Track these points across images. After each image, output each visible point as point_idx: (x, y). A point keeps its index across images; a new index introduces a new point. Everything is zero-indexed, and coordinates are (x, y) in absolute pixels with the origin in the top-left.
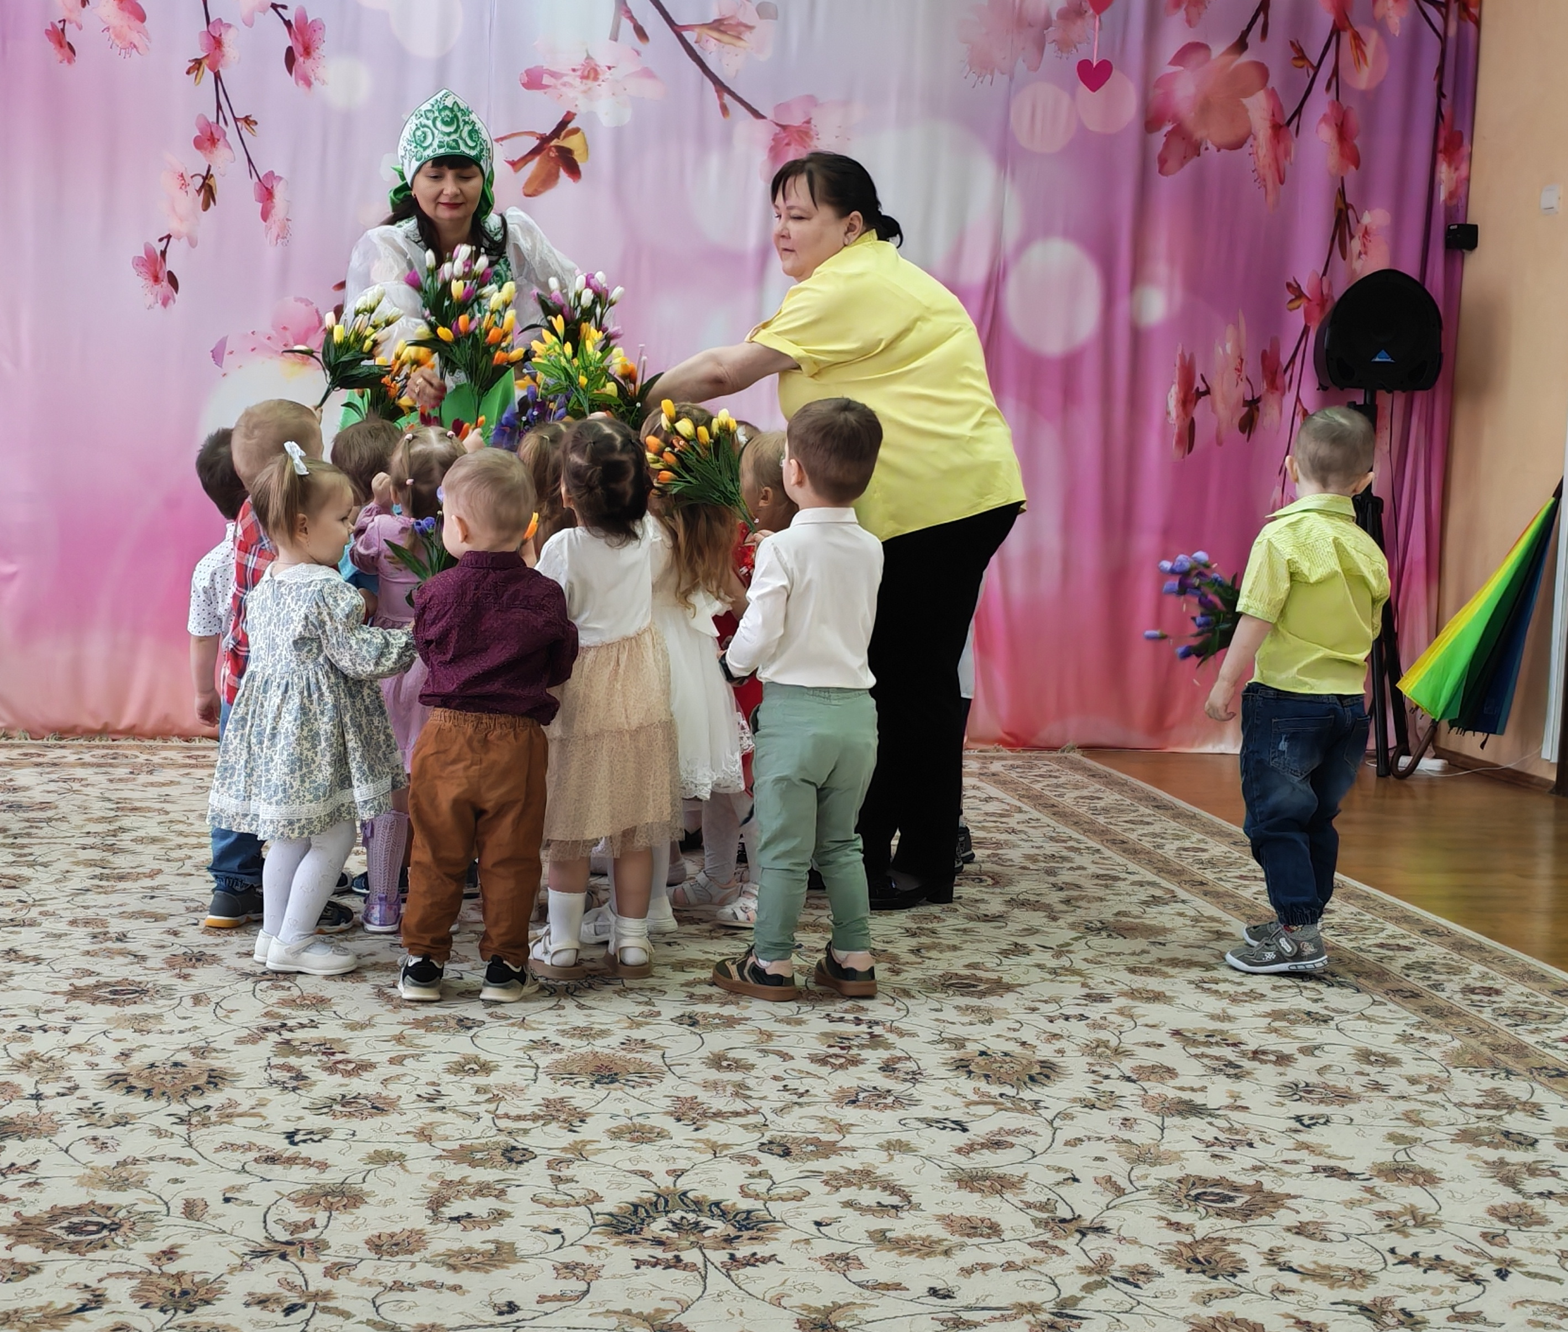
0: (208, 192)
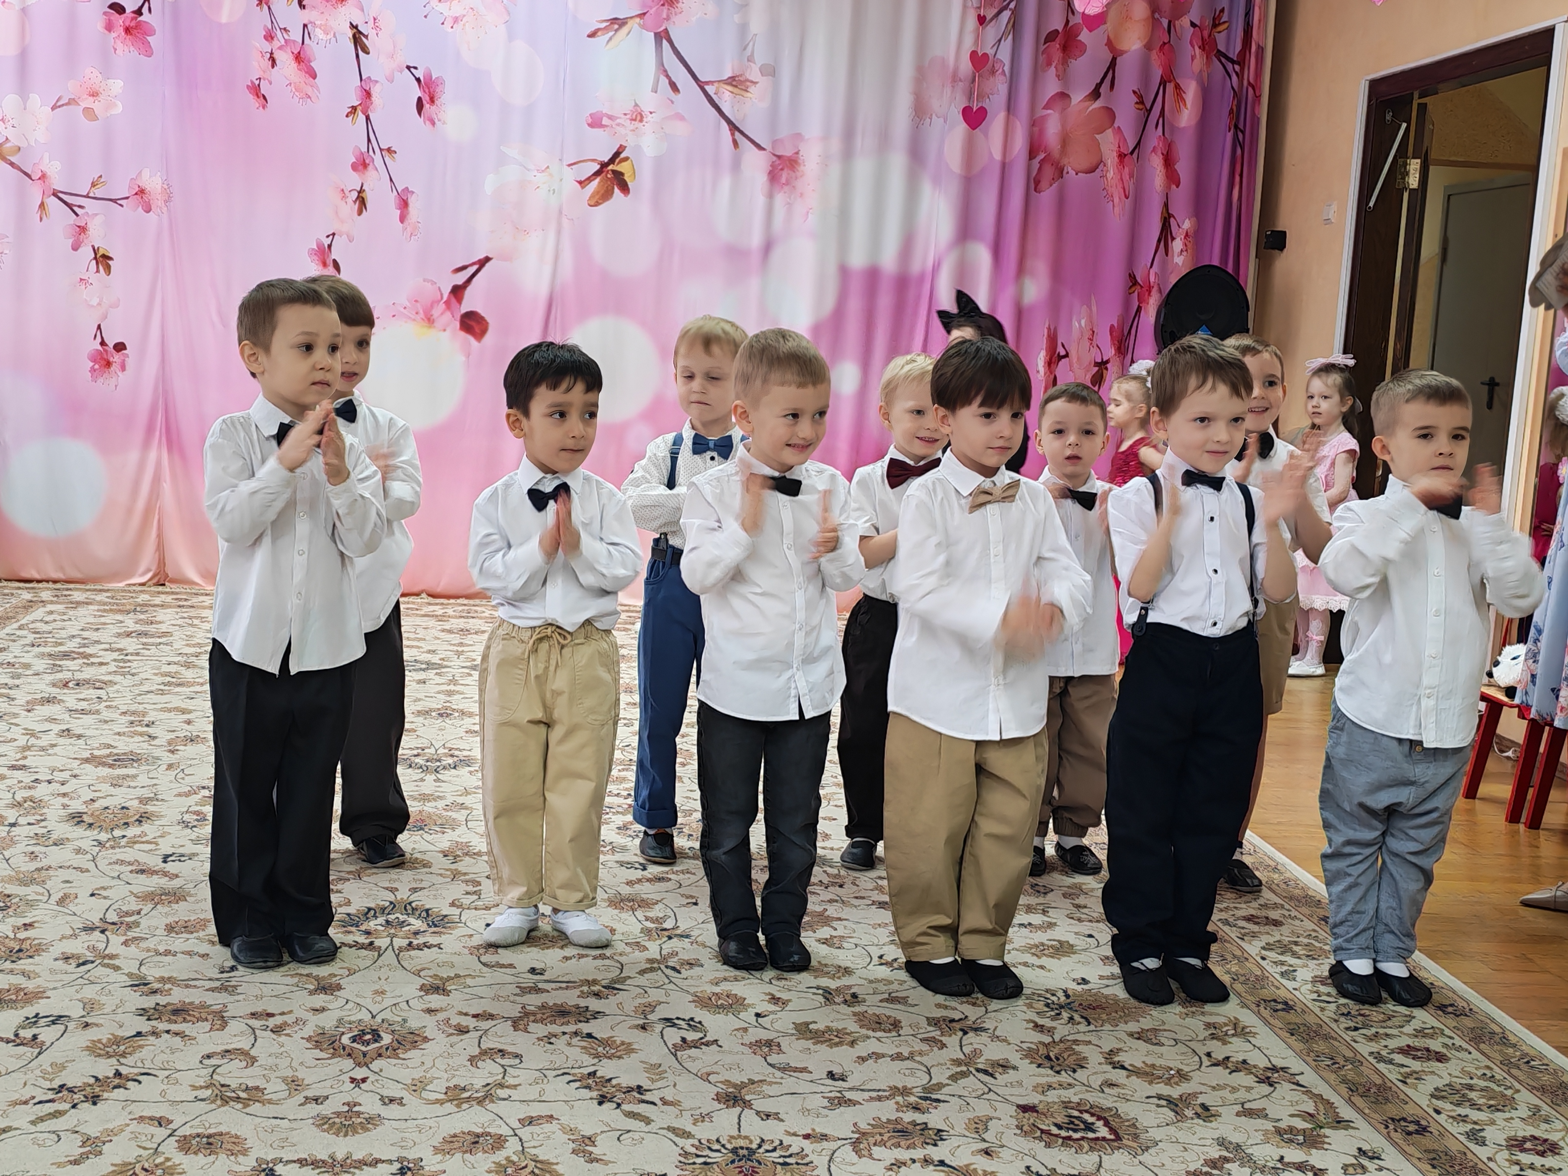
0: (361, 202)
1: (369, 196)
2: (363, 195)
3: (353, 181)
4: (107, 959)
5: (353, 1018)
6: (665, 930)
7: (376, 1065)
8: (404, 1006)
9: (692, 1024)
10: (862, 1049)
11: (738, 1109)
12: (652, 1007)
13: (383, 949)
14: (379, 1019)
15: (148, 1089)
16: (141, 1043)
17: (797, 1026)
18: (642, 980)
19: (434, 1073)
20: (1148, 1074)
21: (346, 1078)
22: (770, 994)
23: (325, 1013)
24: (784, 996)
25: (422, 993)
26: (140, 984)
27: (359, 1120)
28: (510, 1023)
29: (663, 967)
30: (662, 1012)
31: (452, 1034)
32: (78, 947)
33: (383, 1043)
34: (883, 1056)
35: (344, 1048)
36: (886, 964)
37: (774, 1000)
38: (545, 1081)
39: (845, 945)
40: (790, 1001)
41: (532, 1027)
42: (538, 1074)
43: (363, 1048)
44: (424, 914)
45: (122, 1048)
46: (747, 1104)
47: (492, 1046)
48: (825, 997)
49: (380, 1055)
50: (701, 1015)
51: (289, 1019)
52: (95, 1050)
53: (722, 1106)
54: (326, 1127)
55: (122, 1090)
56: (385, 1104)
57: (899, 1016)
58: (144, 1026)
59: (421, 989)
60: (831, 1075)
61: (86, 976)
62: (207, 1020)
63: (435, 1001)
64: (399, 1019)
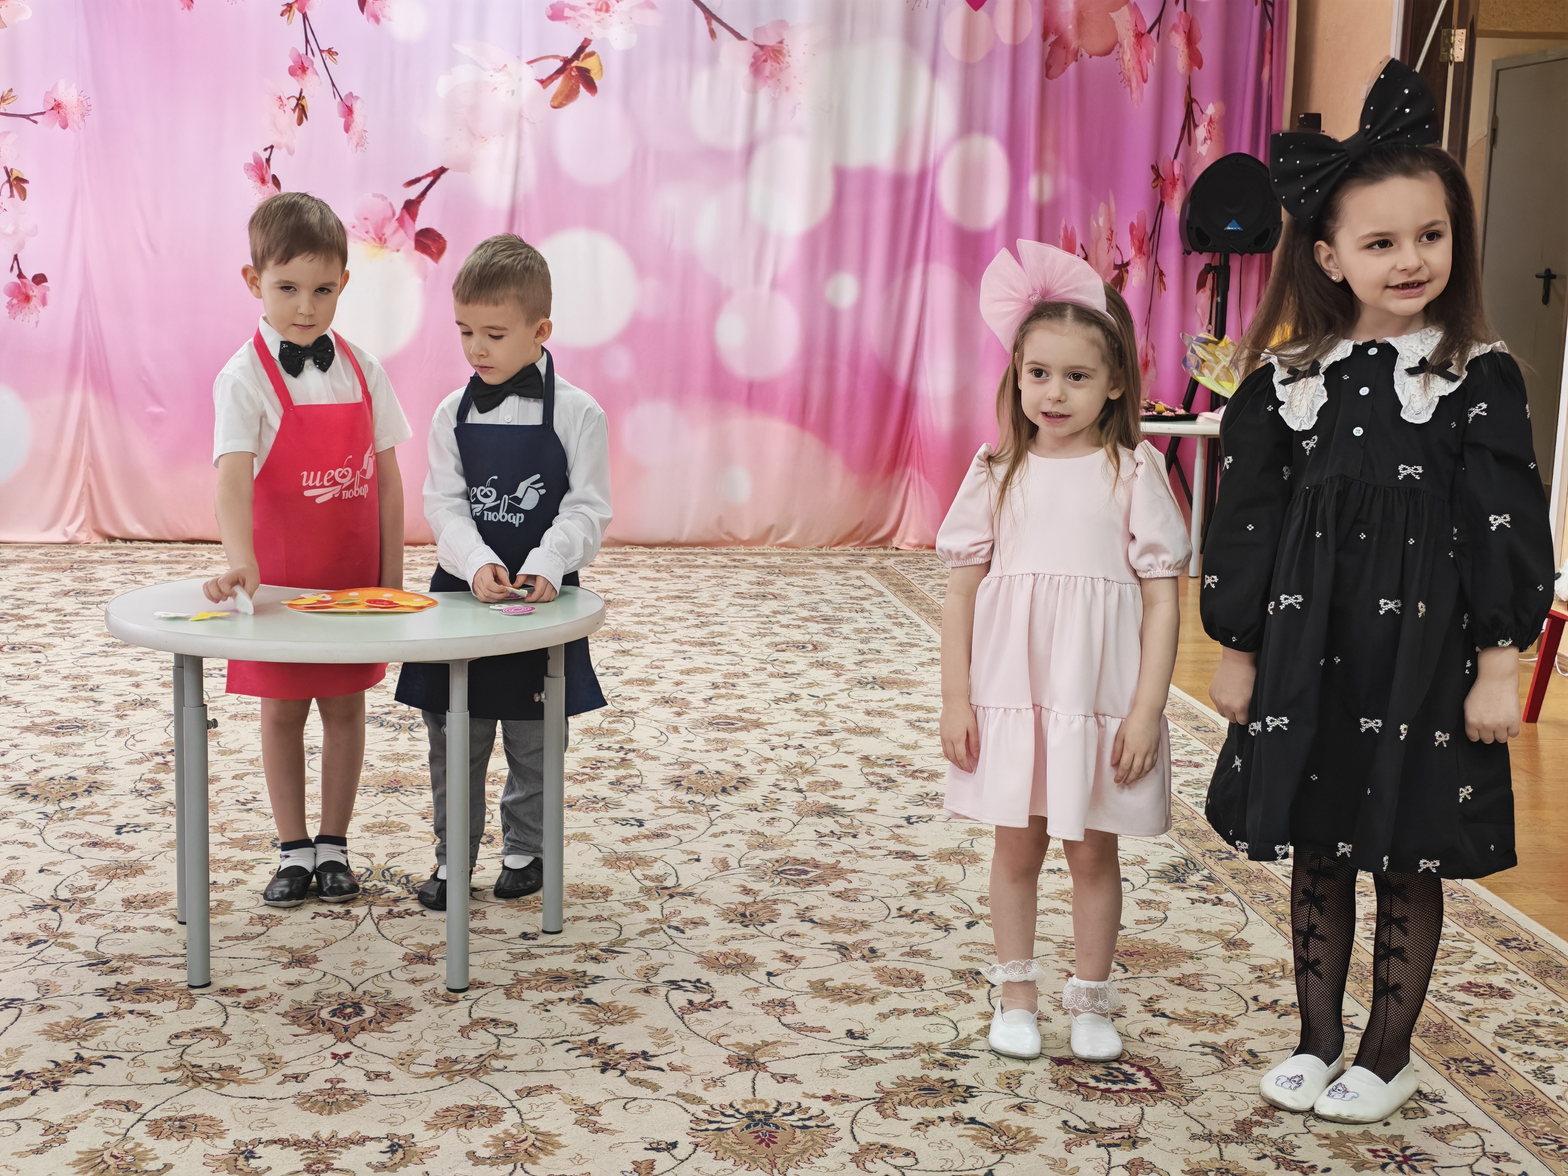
0: (301, 110)
1: (308, 102)
2: (303, 102)
3: (291, 87)
4: (59, 938)
5: (332, 991)
6: (666, 888)
7: (360, 1039)
8: (387, 977)
9: (698, 985)
10: (883, 1005)
11: (752, 1073)
12: (655, 970)
13: (361, 917)
14: (359, 991)
15: (114, 1071)
16: (104, 1024)
17: (812, 984)
18: (644, 942)
19: (423, 1045)
20: (1192, 1021)
21: (327, 1054)
22: (781, 952)
23: (301, 988)
24: (797, 953)
25: (406, 963)
26: (99, 963)
27: (343, 1097)
28: (502, 991)
29: (665, 927)
30: (665, 975)
31: (440, 1005)
32: (29, 926)
33: (366, 1016)
34: (905, 1012)
35: (324, 1023)
36: (906, 916)
37: (787, 958)
38: (543, 1049)
39: (861, 898)
40: (803, 958)
41: (526, 994)
42: (535, 1043)
43: (345, 1023)
44: (404, 880)
45: (83, 1030)
46: (762, 1067)
47: (484, 1016)
48: (841, 953)
49: (363, 1029)
50: (708, 976)
51: (263, 994)
52: (53, 1033)
53: (734, 1069)
54: (308, 1105)
55: (84, 1074)
56: (370, 1079)
57: (921, 969)
58: (105, 1007)
59: (404, 959)
60: (850, 1034)
61: (39, 957)
62: (173, 998)
63: (421, 970)
64: (382, 991)
